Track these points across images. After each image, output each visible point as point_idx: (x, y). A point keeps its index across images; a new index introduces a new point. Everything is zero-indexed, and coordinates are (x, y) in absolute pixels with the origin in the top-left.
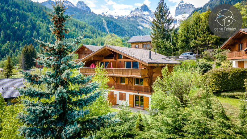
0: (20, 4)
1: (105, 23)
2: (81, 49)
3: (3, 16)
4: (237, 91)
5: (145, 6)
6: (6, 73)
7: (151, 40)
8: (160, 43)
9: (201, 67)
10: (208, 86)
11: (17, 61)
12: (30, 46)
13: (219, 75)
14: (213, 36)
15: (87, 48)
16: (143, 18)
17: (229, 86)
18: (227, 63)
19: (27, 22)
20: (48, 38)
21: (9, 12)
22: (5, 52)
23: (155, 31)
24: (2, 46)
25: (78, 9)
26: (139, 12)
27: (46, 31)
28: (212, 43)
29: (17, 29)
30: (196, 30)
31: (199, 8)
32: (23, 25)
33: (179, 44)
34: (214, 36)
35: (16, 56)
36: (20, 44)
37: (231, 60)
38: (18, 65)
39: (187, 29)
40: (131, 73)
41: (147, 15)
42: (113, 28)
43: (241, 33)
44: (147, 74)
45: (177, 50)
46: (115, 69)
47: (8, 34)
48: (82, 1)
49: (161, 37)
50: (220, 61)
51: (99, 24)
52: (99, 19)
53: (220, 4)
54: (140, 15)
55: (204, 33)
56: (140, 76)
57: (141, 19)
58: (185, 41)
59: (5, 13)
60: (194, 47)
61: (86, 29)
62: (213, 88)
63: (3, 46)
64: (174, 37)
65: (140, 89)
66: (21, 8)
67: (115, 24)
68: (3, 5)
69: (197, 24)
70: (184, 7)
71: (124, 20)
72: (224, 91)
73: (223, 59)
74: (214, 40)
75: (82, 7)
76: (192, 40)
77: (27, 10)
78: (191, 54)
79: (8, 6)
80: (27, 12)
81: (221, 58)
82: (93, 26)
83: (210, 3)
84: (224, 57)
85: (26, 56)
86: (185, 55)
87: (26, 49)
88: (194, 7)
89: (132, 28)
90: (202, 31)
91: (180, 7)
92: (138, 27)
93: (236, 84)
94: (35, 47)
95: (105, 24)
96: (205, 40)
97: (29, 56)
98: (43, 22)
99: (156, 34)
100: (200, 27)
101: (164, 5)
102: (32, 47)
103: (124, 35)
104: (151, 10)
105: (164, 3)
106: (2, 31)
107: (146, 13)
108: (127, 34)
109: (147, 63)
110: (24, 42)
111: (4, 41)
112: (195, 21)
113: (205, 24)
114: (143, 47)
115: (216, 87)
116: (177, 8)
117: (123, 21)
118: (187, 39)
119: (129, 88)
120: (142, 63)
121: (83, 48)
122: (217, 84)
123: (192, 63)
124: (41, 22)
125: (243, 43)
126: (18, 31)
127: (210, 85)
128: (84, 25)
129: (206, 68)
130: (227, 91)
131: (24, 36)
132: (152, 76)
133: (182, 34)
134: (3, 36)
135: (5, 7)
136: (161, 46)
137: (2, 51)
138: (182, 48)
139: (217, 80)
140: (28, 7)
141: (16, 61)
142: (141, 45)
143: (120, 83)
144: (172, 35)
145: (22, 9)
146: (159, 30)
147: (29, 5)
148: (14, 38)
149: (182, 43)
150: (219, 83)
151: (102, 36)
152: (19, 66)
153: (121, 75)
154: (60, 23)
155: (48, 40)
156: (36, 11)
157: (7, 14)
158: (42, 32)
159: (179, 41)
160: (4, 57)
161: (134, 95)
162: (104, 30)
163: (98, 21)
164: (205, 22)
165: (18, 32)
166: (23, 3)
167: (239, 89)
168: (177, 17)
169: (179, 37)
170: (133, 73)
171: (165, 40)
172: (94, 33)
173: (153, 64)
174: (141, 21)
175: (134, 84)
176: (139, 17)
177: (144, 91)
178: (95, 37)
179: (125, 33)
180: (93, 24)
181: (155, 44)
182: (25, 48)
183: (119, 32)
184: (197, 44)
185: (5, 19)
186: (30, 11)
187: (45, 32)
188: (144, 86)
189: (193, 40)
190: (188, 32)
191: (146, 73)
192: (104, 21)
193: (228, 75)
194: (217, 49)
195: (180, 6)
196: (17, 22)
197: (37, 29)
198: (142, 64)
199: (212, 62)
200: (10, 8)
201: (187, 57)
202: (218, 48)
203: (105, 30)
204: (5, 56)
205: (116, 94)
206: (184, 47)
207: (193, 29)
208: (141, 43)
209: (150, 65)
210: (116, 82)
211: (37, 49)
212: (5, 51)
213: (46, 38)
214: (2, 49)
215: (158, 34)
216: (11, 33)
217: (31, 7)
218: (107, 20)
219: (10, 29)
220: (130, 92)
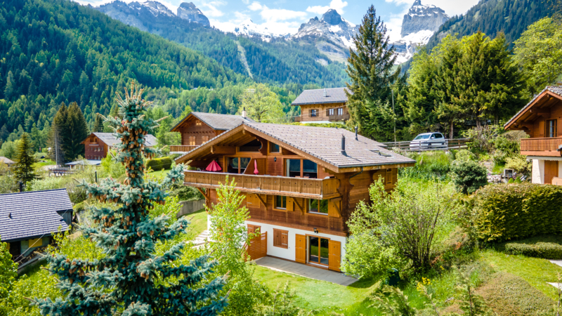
0: (51, 10)
1: (242, 52)
2: (187, 121)
3: (12, 38)
4: (542, 241)
5: (334, 12)
6: (17, 173)
7: (346, 99)
8: (367, 108)
9: (459, 172)
10: (476, 226)
11: (42, 140)
12: (73, 107)
13: (502, 202)
14: (488, 95)
15: (201, 121)
16: (329, 41)
17: (523, 227)
18: (520, 161)
19: (66, 52)
20: (112, 88)
21: (24, 28)
22: (17, 120)
23: (357, 80)
24: (10, 106)
25: (181, 19)
26: (320, 26)
27: (109, 70)
28: (486, 110)
29: (43, 67)
30: (448, 79)
31: (457, 16)
32: (56, 59)
33: (410, 111)
34: (490, 94)
35: (42, 129)
36: (49, 100)
37: (529, 156)
38: (45, 149)
39: (428, 77)
40: (299, 188)
41: (337, 33)
42: (261, 63)
43: (551, 96)
44: (337, 190)
45: (406, 124)
46: (264, 178)
47: (21, 80)
48: (189, 2)
49: (368, 95)
50: (504, 154)
51: (227, 54)
52: (229, 43)
53: (505, 7)
54: (321, 34)
55: (467, 86)
56: (321, 196)
57: (324, 43)
58: (424, 106)
59: (16, 31)
60: (443, 119)
61: (199, 66)
62: (488, 232)
63: (12, 105)
64: (399, 95)
65: (321, 222)
66: (52, 19)
67: (264, 54)
68: (11, 12)
69: (451, 67)
70: (423, 15)
71: (286, 45)
72: (513, 240)
73: (511, 150)
74: (491, 104)
75: (190, 16)
76: (440, 103)
77: (66, 24)
78: (438, 136)
79: (24, 15)
80: (65, 28)
81: (505, 147)
82: (214, 60)
83: (482, 6)
84: (513, 144)
85: (63, 132)
86: (423, 140)
87: (63, 114)
88: (446, 15)
89: (304, 63)
90: (462, 83)
91: (412, 15)
92: (318, 61)
93: (539, 224)
94: (83, 107)
95: (243, 55)
96: (470, 104)
97: (70, 130)
98: (101, 51)
99: (358, 87)
100: (457, 72)
101: (375, 22)
102: (77, 109)
103: (286, 79)
104: (346, 21)
105: (377, 16)
106: (10, 72)
107: (336, 28)
108: (291, 78)
109: (335, 167)
110: (59, 97)
111: (14, 95)
112: (446, 60)
113: (469, 66)
114: (328, 115)
115: (493, 229)
116: (407, 18)
117: (283, 48)
118: (428, 101)
119: (295, 220)
120: (326, 166)
121: (191, 120)
122: (496, 223)
123: (441, 160)
124: (98, 52)
125: (556, 120)
126: (46, 72)
127: (479, 224)
128: (194, 58)
129: (471, 175)
130: (519, 240)
131: (59, 82)
132: (348, 193)
133: (416, 90)
134: (12, 83)
135: (17, 18)
136: (368, 115)
137: (9, 118)
138: (417, 120)
139: (495, 213)
140: (68, 16)
141: (40, 140)
142: (322, 112)
143: (275, 208)
144: (394, 89)
145: (54, 22)
146: (365, 79)
147: (70, 12)
148: (36, 88)
149: (417, 108)
150: (501, 221)
151: (235, 82)
152: (47, 151)
153: (277, 192)
154: (135, 139)
155: (112, 91)
156: (86, 26)
157: (19, 32)
158: (99, 74)
159: (410, 104)
160: (15, 130)
161: (306, 236)
162: (239, 68)
163: (226, 48)
164: (470, 63)
165: (45, 74)
166: (57, 8)
167: (547, 234)
168: (406, 36)
169: (409, 95)
170: (304, 189)
171: (379, 101)
172: (216, 76)
173: (351, 167)
174: (325, 48)
175: (308, 211)
176: (320, 39)
177: (329, 227)
178: (218, 83)
179: (288, 74)
180: (214, 54)
181: (355, 110)
182: (61, 112)
183: (274, 71)
184: (451, 112)
185: (15, 45)
186: (72, 26)
187: (106, 74)
188: (330, 217)
189: (442, 102)
190: (430, 84)
191: (334, 187)
192: (240, 48)
193: (521, 202)
194: (497, 126)
195: (413, 12)
196: (42, 52)
197: (87, 67)
198: (326, 169)
199: (485, 154)
200: (26, 19)
201: (427, 145)
202: (499, 124)
203: (242, 68)
204: (17, 128)
205: (266, 233)
206: (422, 119)
207: (443, 78)
208: (323, 105)
209: (342, 171)
210: (266, 205)
211: (88, 113)
212: (16, 117)
213: (107, 87)
214: (10, 112)
215: (362, 87)
216: (30, 77)
217: (75, 16)
218: (248, 44)
219: (27, 68)
220: (298, 228)
